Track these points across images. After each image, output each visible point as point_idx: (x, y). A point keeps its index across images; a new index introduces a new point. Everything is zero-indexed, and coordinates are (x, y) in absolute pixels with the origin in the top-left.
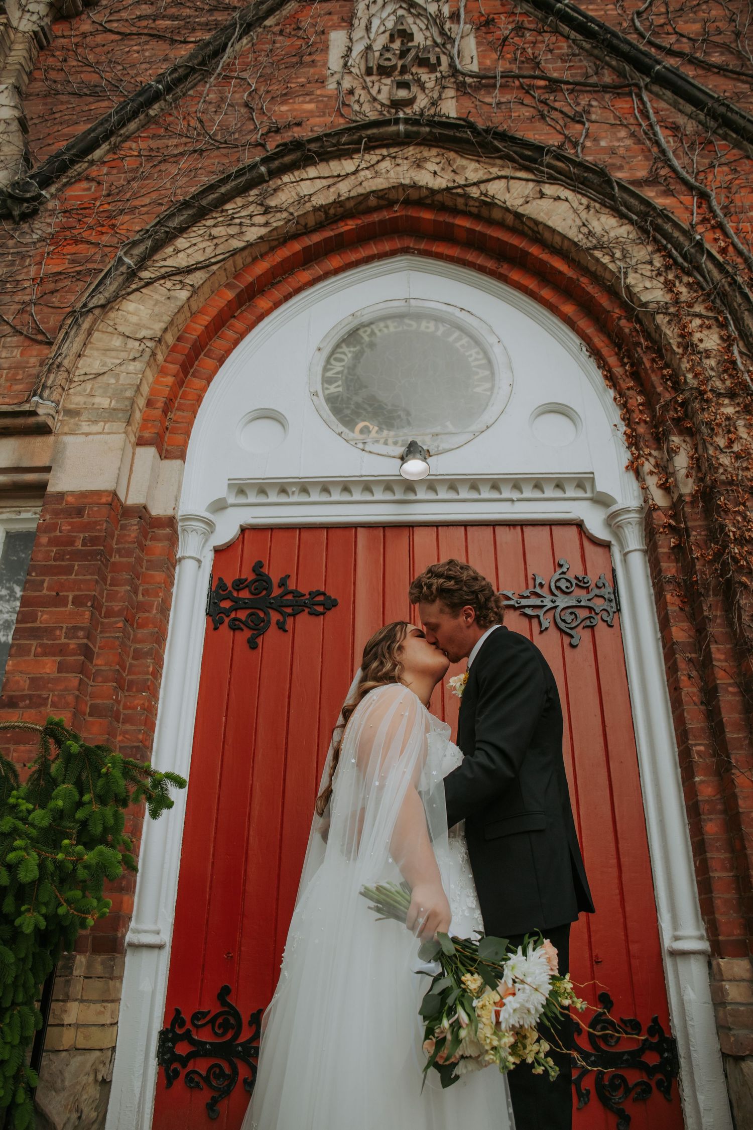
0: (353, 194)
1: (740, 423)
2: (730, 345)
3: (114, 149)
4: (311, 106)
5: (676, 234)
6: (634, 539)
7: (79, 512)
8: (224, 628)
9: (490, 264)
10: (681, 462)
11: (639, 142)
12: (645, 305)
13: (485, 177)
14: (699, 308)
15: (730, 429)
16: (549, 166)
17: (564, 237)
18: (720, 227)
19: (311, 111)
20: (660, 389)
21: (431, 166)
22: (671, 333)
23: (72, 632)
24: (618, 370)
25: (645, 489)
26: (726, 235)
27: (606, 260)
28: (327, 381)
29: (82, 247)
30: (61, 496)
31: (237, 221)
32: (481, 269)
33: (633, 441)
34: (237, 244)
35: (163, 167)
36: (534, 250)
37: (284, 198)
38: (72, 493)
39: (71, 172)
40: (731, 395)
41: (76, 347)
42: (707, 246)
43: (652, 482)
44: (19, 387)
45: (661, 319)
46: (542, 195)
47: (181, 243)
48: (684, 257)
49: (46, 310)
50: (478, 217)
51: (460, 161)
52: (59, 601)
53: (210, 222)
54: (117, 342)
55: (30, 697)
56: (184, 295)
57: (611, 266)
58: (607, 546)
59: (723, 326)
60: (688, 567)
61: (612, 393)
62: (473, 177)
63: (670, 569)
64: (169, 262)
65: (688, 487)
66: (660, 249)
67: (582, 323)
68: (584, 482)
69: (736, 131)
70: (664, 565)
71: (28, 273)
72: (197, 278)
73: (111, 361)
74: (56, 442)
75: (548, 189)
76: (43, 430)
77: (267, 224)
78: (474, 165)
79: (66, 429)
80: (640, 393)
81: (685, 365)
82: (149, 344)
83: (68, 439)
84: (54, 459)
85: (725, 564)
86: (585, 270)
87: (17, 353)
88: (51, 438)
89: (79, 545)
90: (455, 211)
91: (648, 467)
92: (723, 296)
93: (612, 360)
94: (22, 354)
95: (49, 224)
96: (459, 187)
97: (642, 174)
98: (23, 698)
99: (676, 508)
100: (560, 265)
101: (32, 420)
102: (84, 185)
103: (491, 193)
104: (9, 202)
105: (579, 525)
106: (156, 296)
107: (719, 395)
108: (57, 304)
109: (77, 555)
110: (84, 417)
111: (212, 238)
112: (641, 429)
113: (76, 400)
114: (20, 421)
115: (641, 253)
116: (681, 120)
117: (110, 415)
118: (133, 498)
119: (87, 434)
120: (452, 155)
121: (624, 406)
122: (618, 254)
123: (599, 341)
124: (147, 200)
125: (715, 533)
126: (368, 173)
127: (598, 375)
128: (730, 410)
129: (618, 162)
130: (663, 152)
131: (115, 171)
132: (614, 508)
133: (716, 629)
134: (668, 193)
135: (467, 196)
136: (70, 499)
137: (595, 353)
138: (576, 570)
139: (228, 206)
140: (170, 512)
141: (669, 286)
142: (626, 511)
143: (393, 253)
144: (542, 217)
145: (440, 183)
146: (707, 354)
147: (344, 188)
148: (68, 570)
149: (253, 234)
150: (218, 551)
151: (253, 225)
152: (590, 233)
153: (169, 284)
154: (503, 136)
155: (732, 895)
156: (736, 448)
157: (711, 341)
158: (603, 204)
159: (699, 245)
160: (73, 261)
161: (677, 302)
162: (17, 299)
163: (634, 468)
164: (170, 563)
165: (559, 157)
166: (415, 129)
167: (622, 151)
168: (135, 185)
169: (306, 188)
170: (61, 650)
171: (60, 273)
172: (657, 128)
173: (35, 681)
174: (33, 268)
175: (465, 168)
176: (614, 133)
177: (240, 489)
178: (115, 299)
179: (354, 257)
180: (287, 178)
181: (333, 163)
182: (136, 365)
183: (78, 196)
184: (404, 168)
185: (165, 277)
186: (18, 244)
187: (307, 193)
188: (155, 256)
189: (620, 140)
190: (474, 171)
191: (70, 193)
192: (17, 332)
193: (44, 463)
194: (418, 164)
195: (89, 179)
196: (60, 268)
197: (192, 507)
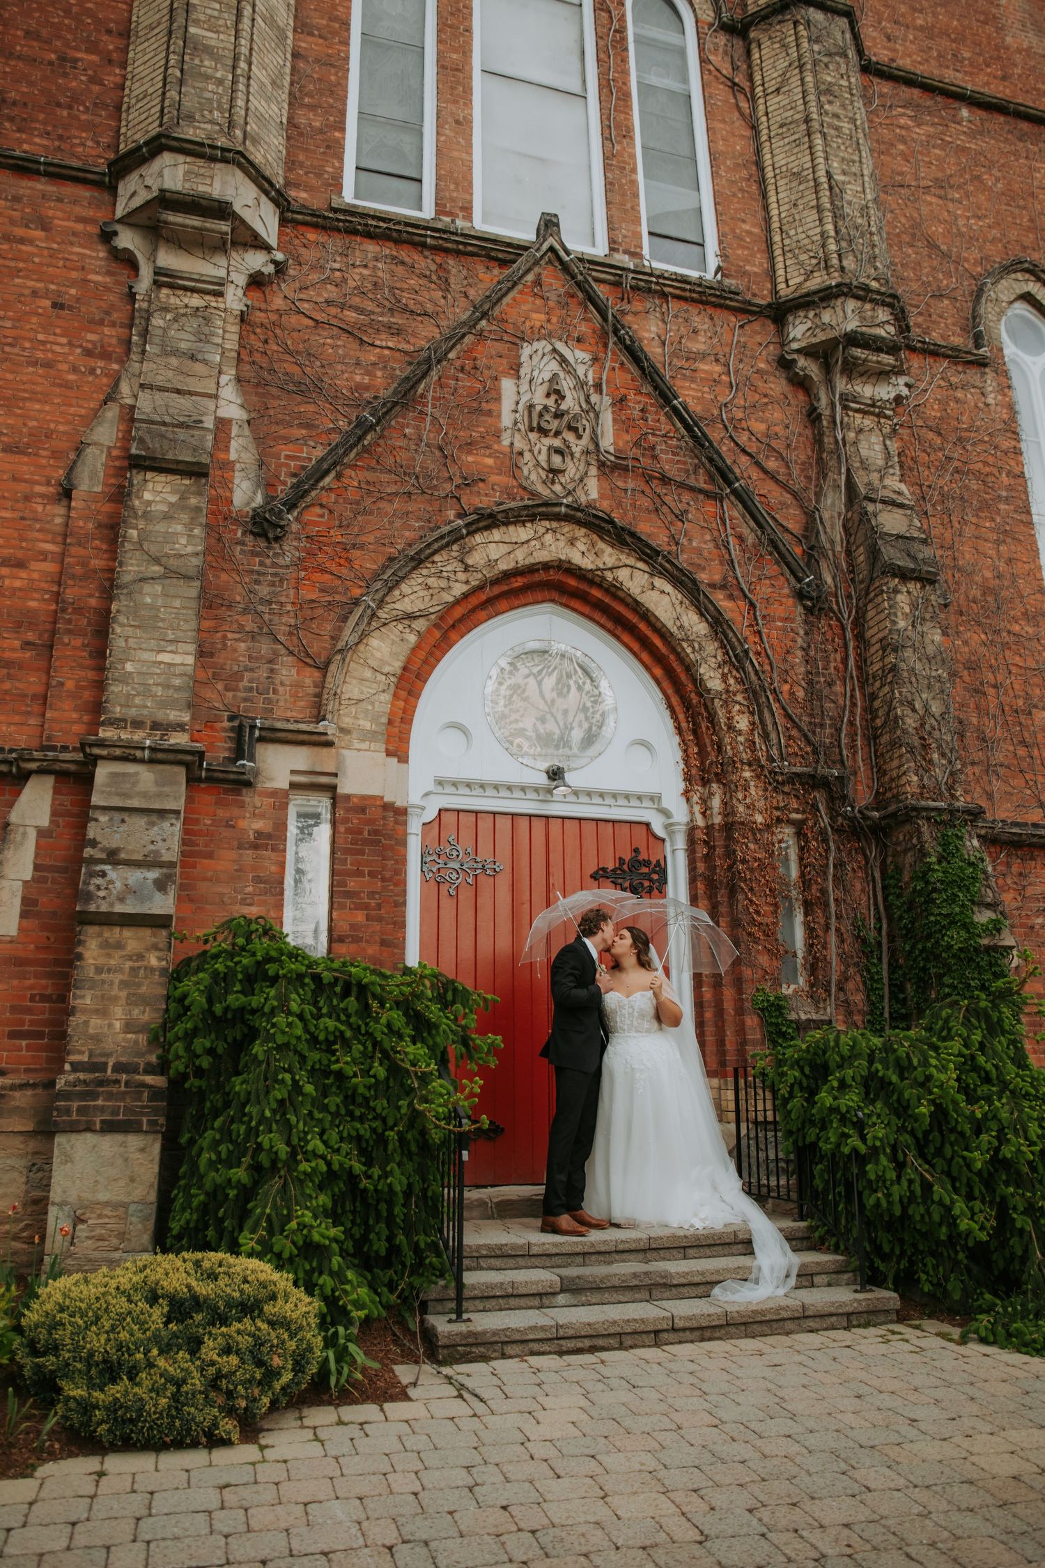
0: (527, 562)
1: (752, 783)
2: (752, 730)
3: (339, 476)
4: (490, 461)
5: (734, 640)
6: (681, 842)
7: (363, 810)
9: (610, 625)
10: (716, 803)
11: (717, 547)
12: (709, 691)
13: (617, 564)
14: (739, 698)
15: (746, 788)
16: (661, 565)
17: (664, 626)
18: (759, 633)
19: (490, 467)
20: (709, 749)
21: (581, 546)
22: (721, 713)
23: (372, 894)
24: (684, 725)
25: (692, 813)
26: (761, 639)
27: (689, 650)
29: (327, 576)
30: (348, 797)
31: (445, 574)
32: (603, 626)
33: (688, 778)
34: (444, 599)
35: (382, 504)
36: (642, 626)
37: (475, 559)
38: (355, 796)
39: (308, 499)
40: (750, 765)
42: (751, 654)
43: (697, 808)
44: (302, 704)
45: (717, 703)
46: (653, 588)
47: (404, 588)
48: (736, 656)
49: (309, 635)
50: (607, 591)
51: (601, 545)
52: (359, 873)
53: (425, 572)
54: (368, 674)
55: (352, 936)
56: (412, 638)
57: (692, 656)
58: (663, 840)
59: (752, 713)
60: (712, 868)
61: (677, 739)
62: (609, 560)
63: (701, 867)
64: (397, 606)
65: (718, 820)
66: (723, 647)
67: (665, 684)
68: (655, 798)
69: (779, 553)
70: (698, 864)
71: (287, 596)
72: (420, 625)
73: (368, 690)
74: (337, 753)
75: (658, 582)
76: (329, 744)
77: (467, 582)
78: (609, 550)
79: (343, 744)
80: (697, 745)
81: (727, 740)
82: (393, 679)
83: (345, 752)
84: (338, 768)
85: (733, 874)
86: (673, 650)
87: (294, 671)
88: (333, 750)
89: (366, 834)
90: (592, 583)
91: (695, 798)
92: (755, 692)
93: (681, 717)
94: (298, 674)
95: (297, 548)
96: (599, 569)
97: (717, 578)
98: (348, 936)
99: (709, 828)
100: (658, 642)
101: (323, 738)
102: (318, 510)
103: (620, 579)
104: (266, 525)
105: (648, 825)
106: (392, 637)
107: (743, 763)
108: (317, 631)
109: (366, 842)
110: (354, 735)
111: (428, 588)
112: (694, 771)
113: (347, 722)
114: (315, 738)
115: (711, 647)
116: (745, 531)
117: (369, 736)
118: (388, 797)
119: (359, 750)
120: (595, 537)
121: (685, 751)
122: (696, 646)
123: (675, 700)
124: (371, 539)
125: (730, 853)
126: (536, 544)
127: (670, 723)
128: (747, 774)
129: (703, 563)
130: (732, 561)
131: (341, 501)
132: (671, 821)
133: (723, 909)
134: (731, 597)
135: (603, 578)
136: (355, 800)
137: (670, 707)
138: (643, 856)
139: (437, 558)
140: (405, 804)
141: (724, 678)
142: (679, 824)
143: (543, 601)
144: (652, 607)
145: (587, 563)
146: (740, 733)
147: (521, 557)
148: (362, 853)
149: (459, 589)
150: (426, 827)
151: (457, 581)
152: (681, 627)
153: (400, 627)
154: (633, 535)
155: (714, 1049)
156: (748, 801)
157: (743, 723)
158: (692, 602)
159: (746, 652)
160: (322, 590)
161: (727, 691)
162: (284, 620)
163: (686, 794)
164: (406, 836)
165: (669, 561)
166: (572, 513)
167: (706, 554)
168: (360, 518)
169: (495, 552)
170: (366, 907)
171: (314, 601)
172: (730, 539)
173: (352, 926)
174: (292, 592)
175: (603, 552)
176: (702, 535)
177: (440, 783)
178: (364, 636)
179: (516, 603)
180: (478, 538)
181: (511, 528)
182: (386, 697)
183: (316, 524)
184: (561, 544)
185: (397, 620)
186: (275, 565)
187: (493, 557)
188: (388, 599)
189: (705, 542)
190: (609, 556)
191: (308, 517)
192: (291, 653)
193: (331, 769)
194: (572, 542)
195: (322, 506)
196: (313, 596)
197: (414, 798)
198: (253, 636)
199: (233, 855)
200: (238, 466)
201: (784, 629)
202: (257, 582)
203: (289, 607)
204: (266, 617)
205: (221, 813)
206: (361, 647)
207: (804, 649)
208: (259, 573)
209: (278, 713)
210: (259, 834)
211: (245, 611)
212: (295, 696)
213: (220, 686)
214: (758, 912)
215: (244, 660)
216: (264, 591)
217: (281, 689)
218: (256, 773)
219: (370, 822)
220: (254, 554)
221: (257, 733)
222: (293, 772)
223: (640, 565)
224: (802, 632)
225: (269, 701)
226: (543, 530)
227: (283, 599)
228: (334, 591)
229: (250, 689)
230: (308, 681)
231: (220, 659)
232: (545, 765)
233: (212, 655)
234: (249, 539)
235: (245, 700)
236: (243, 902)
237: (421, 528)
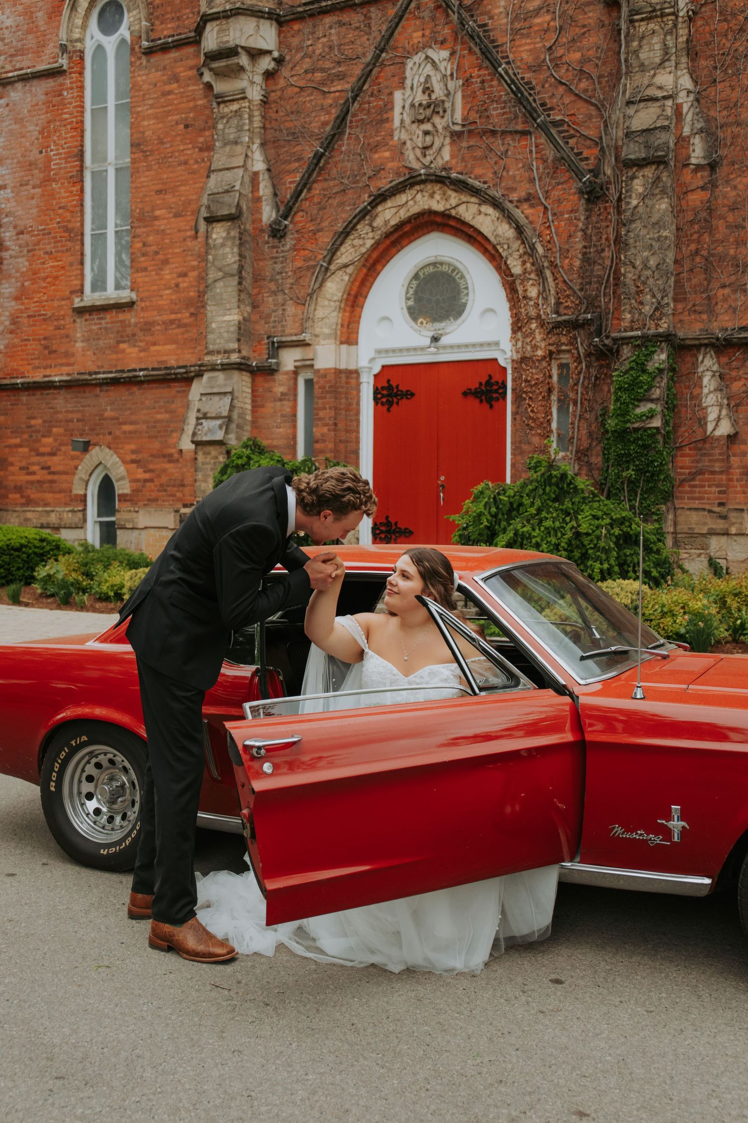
0: (407, 216)
2: (539, 296)
3: (310, 189)
4: (387, 154)
5: (527, 237)
6: (510, 370)
7: (325, 376)
8: (379, 405)
10: (519, 343)
11: (524, 171)
12: (514, 274)
13: (458, 203)
14: (533, 276)
15: (532, 335)
16: (483, 197)
18: (550, 227)
19: (387, 158)
21: (437, 197)
22: (519, 288)
23: (330, 418)
24: (509, 296)
25: (512, 351)
26: (551, 231)
27: (501, 250)
28: (408, 299)
29: (307, 252)
30: (319, 370)
31: (362, 236)
33: (512, 329)
34: (363, 250)
35: (330, 201)
37: (378, 222)
38: (322, 369)
39: (294, 209)
40: (536, 319)
41: (312, 307)
42: (537, 245)
43: (514, 348)
44: (296, 325)
45: (518, 282)
46: (480, 212)
47: (343, 249)
48: (530, 248)
49: (299, 287)
50: (456, 221)
51: (450, 192)
52: (324, 408)
53: (352, 237)
54: (326, 303)
56: (346, 278)
57: (504, 253)
58: (503, 369)
59: (538, 285)
61: (508, 305)
62: (453, 201)
64: (340, 261)
65: (520, 355)
66: (522, 243)
68: (497, 344)
69: (568, 164)
71: (289, 267)
72: (350, 270)
73: (326, 312)
74: (312, 348)
75: (483, 208)
76: (308, 345)
77: (373, 238)
78: (453, 194)
79: (314, 343)
80: (515, 309)
81: (523, 305)
82: (338, 303)
83: (317, 347)
84: (313, 355)
86: (495, 251)
87: (293, 308)
88: (310, 347)
89: (327, 388)
90: (446, 218)
91: (513, 342)
92: (540, 271)
93: (508, 291)
95: (292, 239)
96: (447, 210)
97: (523, 194)
99: (517, 360)
100: (489, 247)
101: (304, 342)
102: (300, 214)
103: (459, 211)
105: (498, 361)
106: (337, 279)
107: (531, 319)
108: (303, 284)
109: (328, 392)
110: (321, 337)
111: (354, 246)
112: (513, 325)
113: (317, 331)
114: (301, 343)
115: (516, 244)
116: (548, 152)
117: (327, 337)
118: (343, 366)
119: (323, 345)
120: (445, 189)
121: (511, 312)
122: (506, 247)
123: (504, 281)
124: (326, 224)
126: (411, 203)
127: (505, 295)
129: (515, 186)
130: (535, 179)
131: (312, 205)
132: (506, 357)
134: (533, 206)
135: (451, 214)
136: (322, 371)
137: (503, 284)
138: (497, 380)
139: (357, 227)
140: (355, 368)
141: (524, 263)
142: (509, 359)
143: (429, 232)
144: (479, 226)
145: (440, 207)
146: (530, 299)
147: (403, 214)
148: (325, 398)
149: (369, 243)
150: (375, 376)
151: (368, 238)
152: (496, 236)
153: (341, 273)
154: (463, 182)
156: (533, 342)
157: (534, 292)
158: (503, 217)
160: (304, 261)
161: (525, 273)
162: (288, 281)
163: (511, 339)
164: (359, 384)
165: (486, 193)
166: (428, 177)
167: (517, 178)
168: (321, 212)
169: (388, 214)
170: (327, 425)
171: (301, 267)
172: (534, 162)
173: (322, 435)
174: (290, 265)
175: (450, 196)
176: (517, 164)
177: (379, 352)
178: (324, 281)
179: (412, 238)
180: (380, 208)
181: (398, 196)
182: (335, 314)
183: (300, 222)
184: (426, 198)
185: (340, 269)
186: (283, 251)
187: (388, 217)
188: (335, 258)
189: (518, 170)
190: (454, 198)
191: (297, 219)
192: (291, 299)
193: (311, 357)
194: (432, 196)
195: (302, 211)
196: (299, 265)
197: (363, 362)
198: (274, 293)
199: (271, 405)
200: (264, 198)
201: (570, 219)
202: (275, 263)
203: (290, 274)
204: (280, 281)
205: (267, 385)
206: (323, 289)
207: (583, 230)
208: (277, 258)
209: (287, 331)
210: (282, 394)
211: (271, 280)
212: (294, 322)
213: (262, 322)
214: (532, 411)
215: (272, 307)
216: (278, 267)
217: (288, 319)
218: (278, 364)
219: (329, 382)
220: (274, 247)
221: (276, 345)
222: (295, 361)
223: (473, 200)
224: (582, 218)
225: (283, 326)
226: (415, 192)
227: (287, 270)
228: (310, 259)
229: (275, 321)
230: (300, 312)
231: (261, 309)
232: (431, 334)
233: (258, 307)
234: (271, 239)
235: (274, 327)
236: (277, 427)
237: (351, 210)
